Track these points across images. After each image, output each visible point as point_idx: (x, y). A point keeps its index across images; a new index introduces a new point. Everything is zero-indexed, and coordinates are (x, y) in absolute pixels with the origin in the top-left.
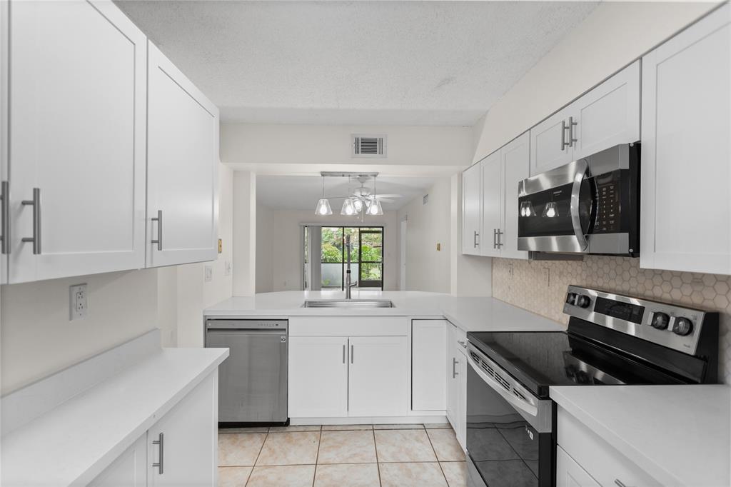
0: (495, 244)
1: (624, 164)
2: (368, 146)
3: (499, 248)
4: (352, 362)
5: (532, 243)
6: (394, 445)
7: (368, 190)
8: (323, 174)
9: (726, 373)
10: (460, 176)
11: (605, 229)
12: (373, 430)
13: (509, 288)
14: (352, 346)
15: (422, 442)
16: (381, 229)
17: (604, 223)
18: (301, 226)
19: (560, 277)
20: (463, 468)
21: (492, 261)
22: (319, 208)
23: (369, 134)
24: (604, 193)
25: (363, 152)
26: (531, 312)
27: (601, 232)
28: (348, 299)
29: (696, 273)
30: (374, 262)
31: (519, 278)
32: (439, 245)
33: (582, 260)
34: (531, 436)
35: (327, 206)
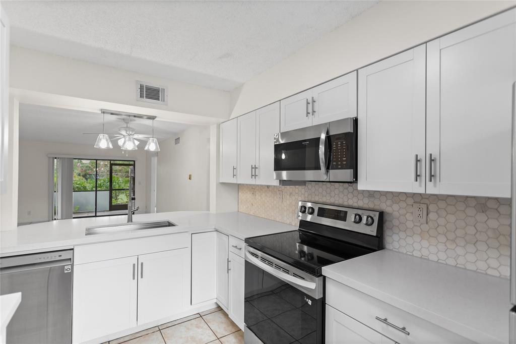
0: (252, 175)
1: (350, 129)
2: (152, 94)
3: (255, 178)
4: (142, 277)
5: (285, 175)
6: (181, 338)
7: (133, 130)
8: (104, 112)
9: (386, 243)
10: (219, 126)
11: (340, 167)
12: (160, 330)
13: (252, 204)
14: (142, 264)
15: (202, 328)
16: (132, 163)
17: (339, 163)
18: (49, 158)
19: (290, 196)
20: (236, 337)
21: (239, 187)
22: (99, 142)
23: (154, 84)
24: (339, 145)
25: (147, 97)
26: (269, 219)
27: (337, 168)
28: (130, 223)
29: (382, 191)
30: (121, 190)
31: (260, 198)
32: (190, 176)
33: (305, 185)
34: (310, 302)
35: (107, 140)
